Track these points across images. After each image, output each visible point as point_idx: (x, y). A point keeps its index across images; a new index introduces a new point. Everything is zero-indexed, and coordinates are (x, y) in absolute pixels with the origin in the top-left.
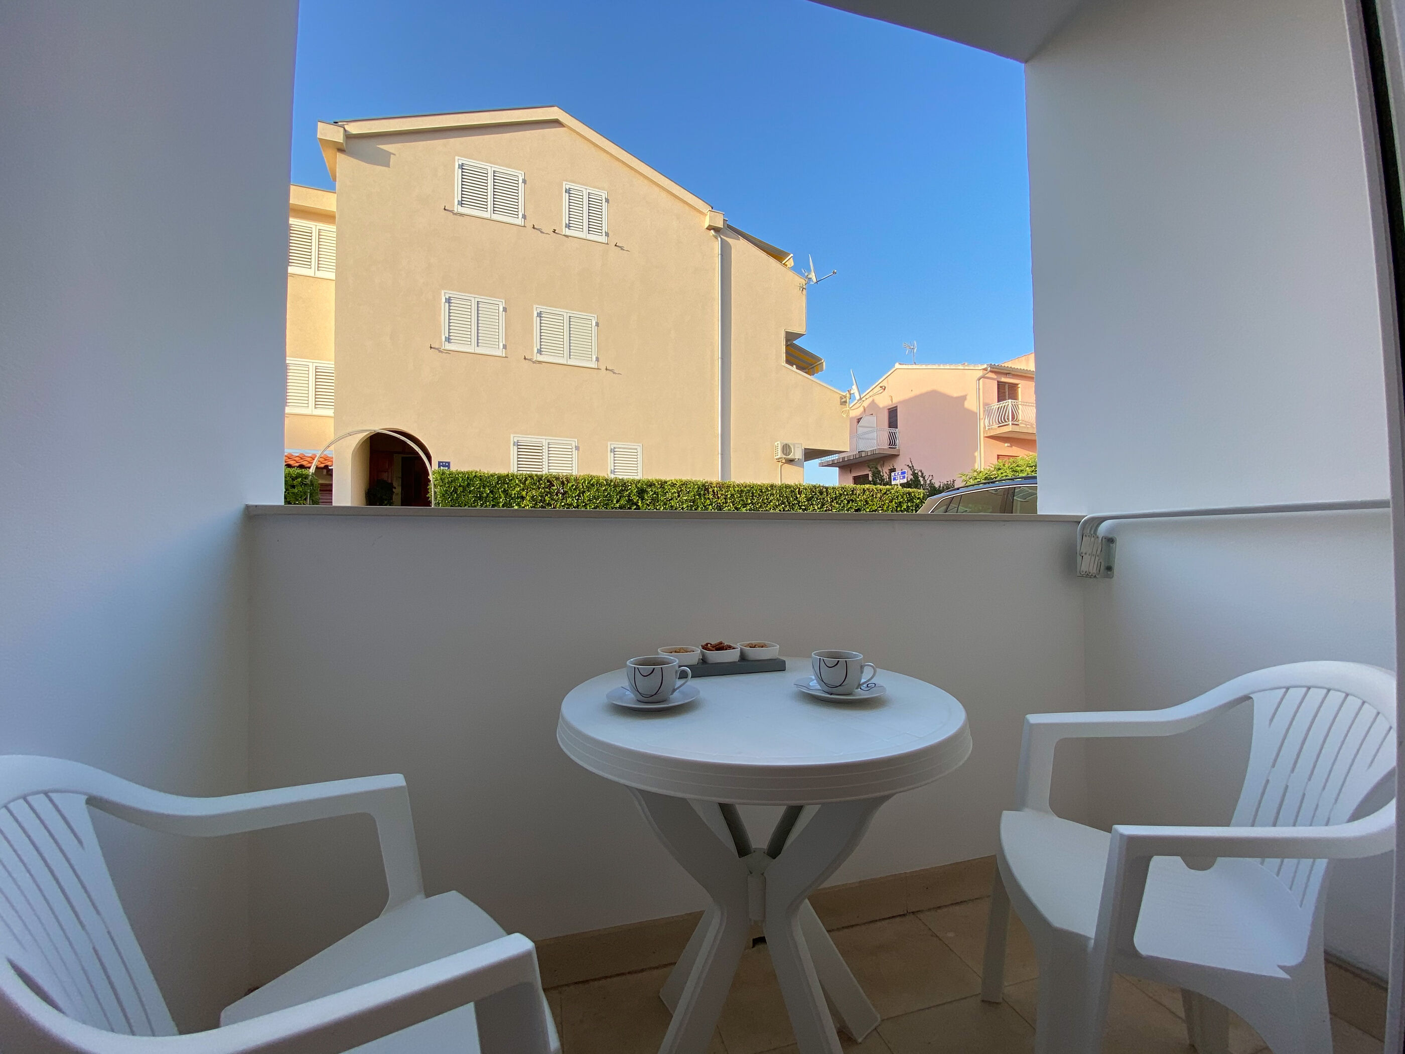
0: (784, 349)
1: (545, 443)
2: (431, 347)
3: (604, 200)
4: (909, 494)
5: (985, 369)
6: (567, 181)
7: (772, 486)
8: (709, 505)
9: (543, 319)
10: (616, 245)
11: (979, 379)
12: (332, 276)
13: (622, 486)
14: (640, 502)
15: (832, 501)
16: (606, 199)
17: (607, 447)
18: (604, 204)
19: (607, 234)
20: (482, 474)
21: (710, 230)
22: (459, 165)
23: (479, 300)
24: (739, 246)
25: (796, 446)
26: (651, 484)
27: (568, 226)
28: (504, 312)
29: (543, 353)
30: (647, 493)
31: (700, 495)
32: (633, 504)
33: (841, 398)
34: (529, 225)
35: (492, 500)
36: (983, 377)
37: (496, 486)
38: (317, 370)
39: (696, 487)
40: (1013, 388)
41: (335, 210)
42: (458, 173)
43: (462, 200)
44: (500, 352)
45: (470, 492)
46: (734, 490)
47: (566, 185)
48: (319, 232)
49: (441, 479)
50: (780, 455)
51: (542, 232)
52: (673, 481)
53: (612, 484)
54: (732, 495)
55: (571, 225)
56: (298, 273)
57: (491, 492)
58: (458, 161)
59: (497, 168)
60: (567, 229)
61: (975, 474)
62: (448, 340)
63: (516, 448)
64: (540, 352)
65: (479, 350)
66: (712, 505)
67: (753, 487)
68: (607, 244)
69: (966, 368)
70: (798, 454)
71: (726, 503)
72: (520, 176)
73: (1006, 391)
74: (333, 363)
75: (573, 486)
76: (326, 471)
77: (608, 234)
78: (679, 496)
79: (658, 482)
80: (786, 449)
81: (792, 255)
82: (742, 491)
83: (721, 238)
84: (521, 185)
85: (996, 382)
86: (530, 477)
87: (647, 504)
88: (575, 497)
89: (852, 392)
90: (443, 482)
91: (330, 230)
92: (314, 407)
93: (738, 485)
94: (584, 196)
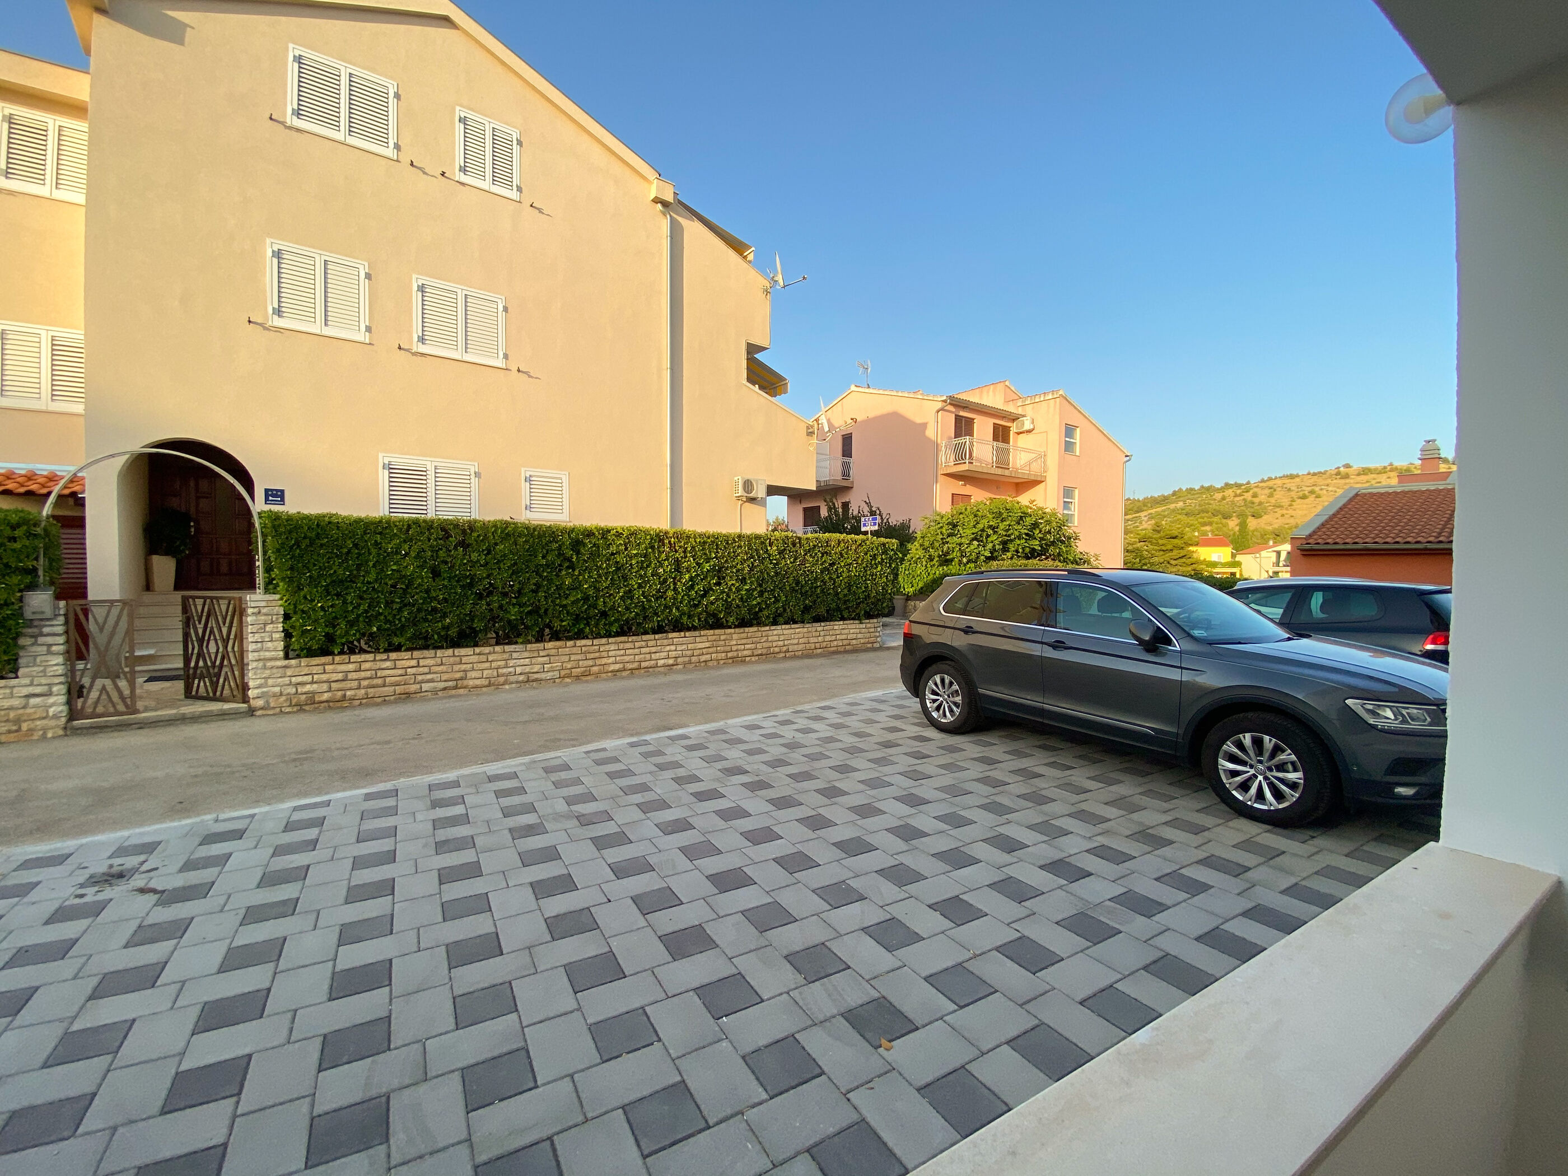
0: (744, 363)
1: (430, 467)
2: (250, 322)
3: (515, 142)
4: (884, 545)
5: (945, 401)
6: (461, 106)
7: (740, 536)
8: (665, 560)
9: (427, 294)
10: (531, 206)
11: (938, 412)
12: (81, 199)
13: (550, 536)
14: (575, 557)
15: (806, 554)
16: (517, 140)
17: (520, 474)
18: (515, 146)
19: (519, 189)
20: (340, 520)
21: (657, 203)
22: (294, 56)
23: (327, 258)
24: (693, 229)
25: (759, 482)
26: (589, 534)
27: (463, 170)
28: (367, 280)
29: (427, 342)
30: (585, 545)
31: (652, 547)
32: (565, 559)
33: (808, 428)
34: (405, 159)
35: (357, 558)
36: (942, 409)
37: (362, 537)
38: (54, 342)
39: (648, 537)
40: (970, 422)
41: (87, 99)
42: (293, 68)
43: (299, 109)
44: (362, 336)
45: (322, 545)
46: (695, 542)
47: (460, 112)
48: (59, 130)
49: (274, 527)
50: (741, 492)
51: (425, 173)
52: (619, 530)
53: (536, 533)
54: (693, 547)
55: (467, 169)
56: (21, 190)
57: (356, 545)
58: (294, 50)
59: (356, 71)
60: (462, 174)
61: (938, 518)
62: (278, 312)
63: (386, 472)
64: (422, 340)
65: (327, 331)
66: (668, 560)
67: (717, 538)
68: (520, 202)
69: (925, 398)
70: (760, 492)
71: (686, 557)
72: (390, 87)
73: (963, 427)
74: (83, 333)
75: (479, 536)
76: (74, 500)
77: (521, 188)
78: (626, 549)
79: (598, 531)
80: (748, 485)
81: (753, 249)
82: (705, 543)
83: (671, 216)
84: (392, 101)
85: (954, 415)
86: (414, 523)
87: (585, 560)
88: (483, 550)
89: (820, 422)
90: (276, 531)
91: (78, 128)
92: (49, 399)
93: (700, 535)
94: (487, 132)
